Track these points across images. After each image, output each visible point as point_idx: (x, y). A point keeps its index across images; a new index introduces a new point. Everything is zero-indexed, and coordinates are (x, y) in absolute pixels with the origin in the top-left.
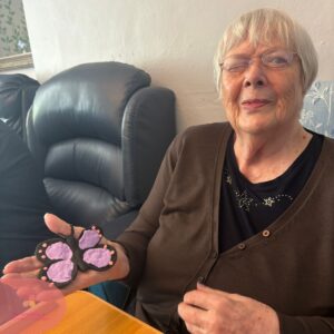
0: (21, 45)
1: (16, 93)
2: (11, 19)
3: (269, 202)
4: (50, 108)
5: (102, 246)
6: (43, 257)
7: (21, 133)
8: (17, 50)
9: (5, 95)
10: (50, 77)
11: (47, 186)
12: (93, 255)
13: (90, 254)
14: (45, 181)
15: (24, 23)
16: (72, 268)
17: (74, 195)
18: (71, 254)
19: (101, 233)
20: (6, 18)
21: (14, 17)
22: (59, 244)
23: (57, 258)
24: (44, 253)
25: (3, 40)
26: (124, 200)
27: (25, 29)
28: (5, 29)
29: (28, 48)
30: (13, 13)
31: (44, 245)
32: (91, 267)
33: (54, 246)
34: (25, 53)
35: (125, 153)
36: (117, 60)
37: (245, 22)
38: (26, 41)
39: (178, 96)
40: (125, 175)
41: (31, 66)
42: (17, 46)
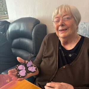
0: (6, 13)
1: (4, 26)
2: (3, 6)
3: (70, 55)
4: (13, 29)
5: (33, 66)
6: (17, 69)
7: (6, 36)
8: (4, 14)
9: (1, 26)
10: (13, 21)
11: (12, 50)
12: (31, 68)
13: (30, 68)
14: (12, 49)
15: (6, 7)
16: (25, 72)
17: (20, 52)
18: (25, 68)
19: (33, 62)
20: (1, 6)
21: (4, 5)
22: (21, 65)
23: (21, 69)
24: (17, 68)
25: (1, 12)
26: (33, 54)
27: (7, 8)
28: (1, 9)
29: (7, 14)
30: (3, 4)
31: (17, 66)
32: (30, 72)
33: (20, 66)
34: (6, 15)
35: (33, 41)
36: (31, 17)
37: (58, 9)
38: (7, 12)
39: (47, 26)
40: (33, 47)
41: (8, 18)
42: (4, 13)
